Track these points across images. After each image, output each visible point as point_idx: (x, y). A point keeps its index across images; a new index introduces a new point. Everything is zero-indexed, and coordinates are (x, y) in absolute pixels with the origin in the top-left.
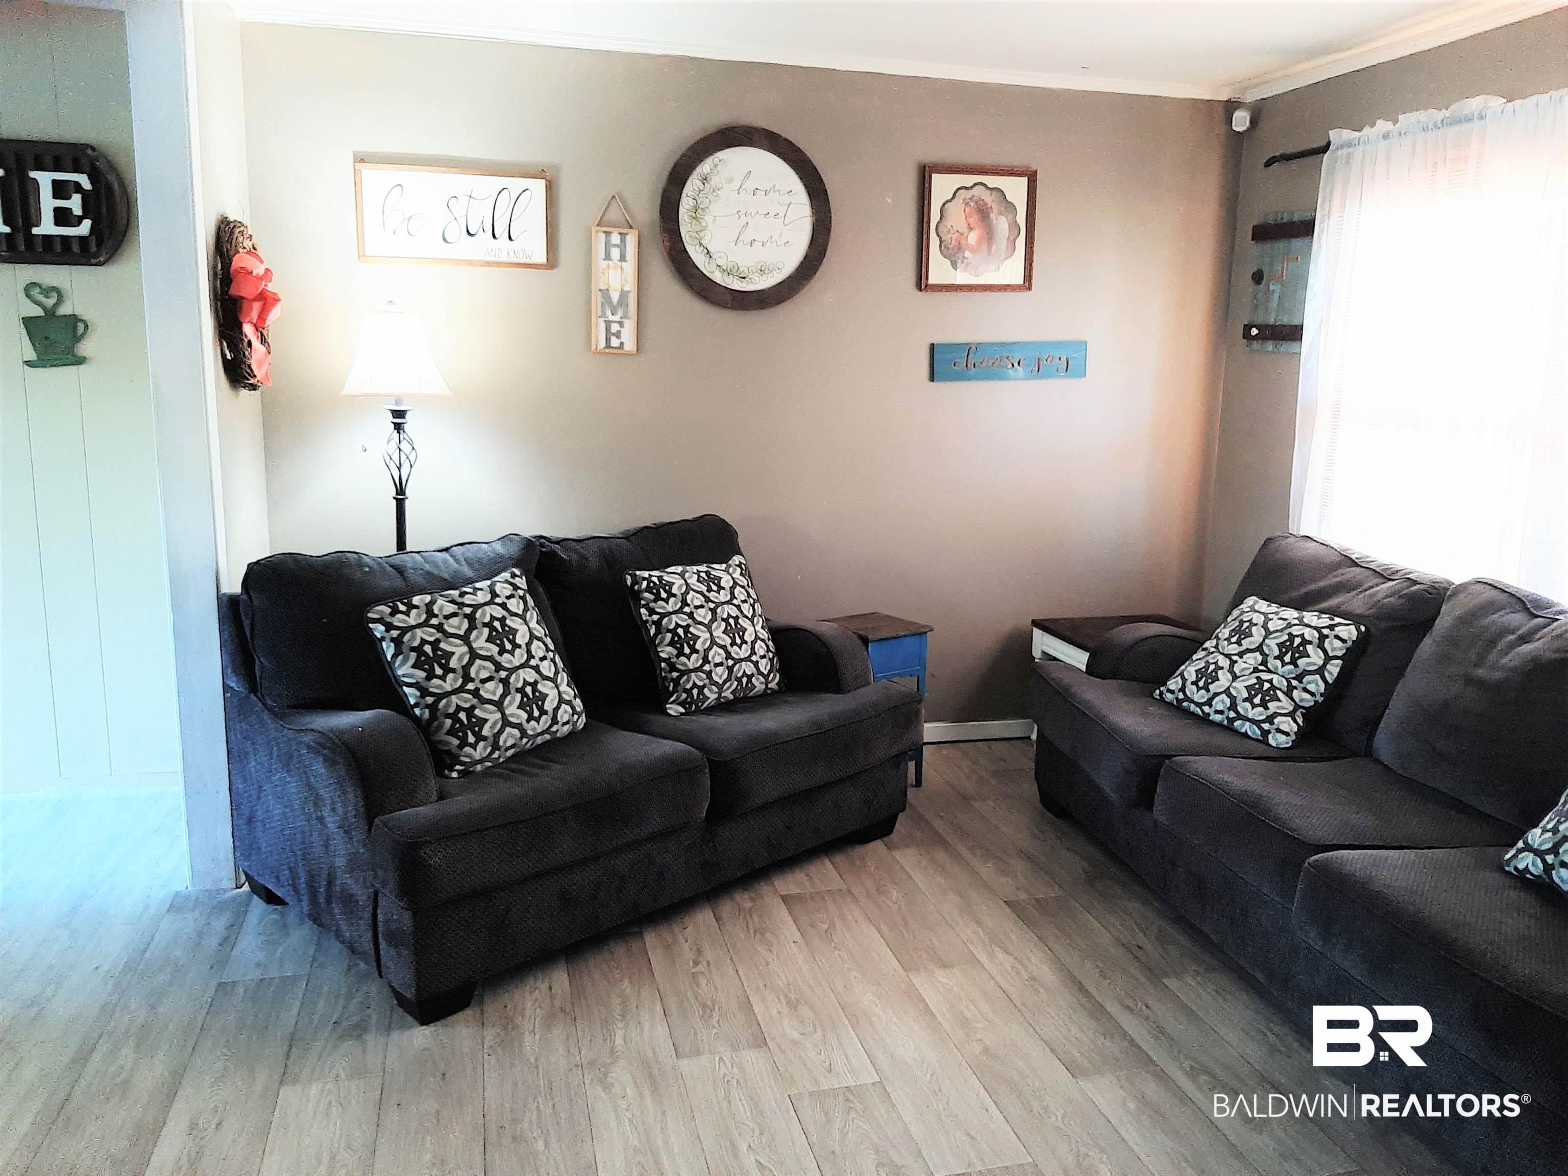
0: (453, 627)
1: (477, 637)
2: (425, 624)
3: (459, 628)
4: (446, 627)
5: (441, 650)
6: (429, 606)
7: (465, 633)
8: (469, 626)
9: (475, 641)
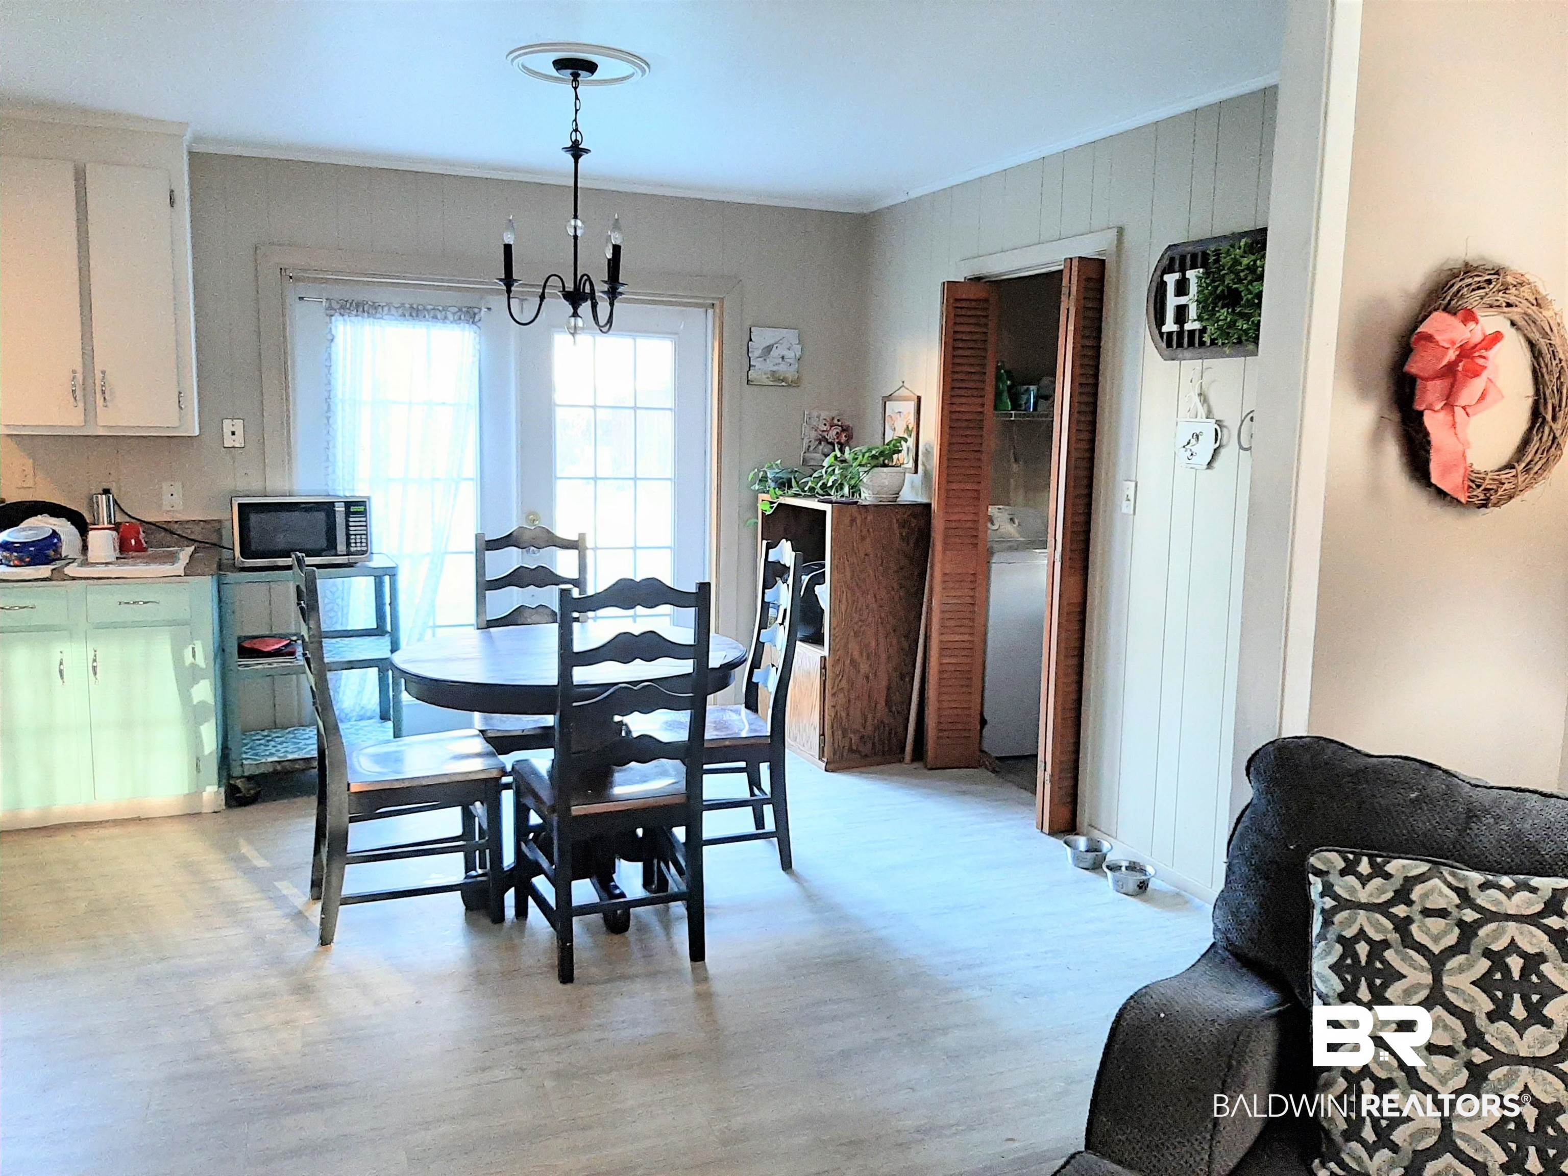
0: (1427, 932)
1: (1461, 969)
2: (1383, 908)
3: (1436, 939)
4: (1414, 928)
5: (1384, 961)
6: (1410, 882)
7: (1441, 952)
8: (1458, 943)
9: (1452, 972)
